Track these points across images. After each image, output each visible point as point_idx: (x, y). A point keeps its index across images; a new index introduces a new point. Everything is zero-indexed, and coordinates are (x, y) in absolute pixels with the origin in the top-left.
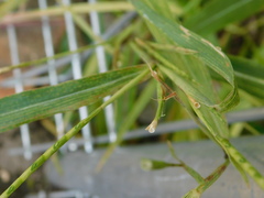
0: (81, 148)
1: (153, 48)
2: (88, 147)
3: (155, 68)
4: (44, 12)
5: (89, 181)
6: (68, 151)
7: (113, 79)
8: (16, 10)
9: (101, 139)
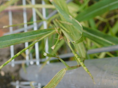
0: (35, 63)
1: (60, 23)
2: (38, 63)
3: (59, 29)
4: (24, 6)
5: (37, 76)
6: (30, 64)
7: (44, 32)
8: (13, 5)
9: (43, 60)
